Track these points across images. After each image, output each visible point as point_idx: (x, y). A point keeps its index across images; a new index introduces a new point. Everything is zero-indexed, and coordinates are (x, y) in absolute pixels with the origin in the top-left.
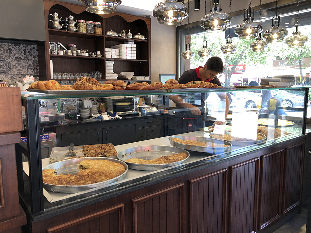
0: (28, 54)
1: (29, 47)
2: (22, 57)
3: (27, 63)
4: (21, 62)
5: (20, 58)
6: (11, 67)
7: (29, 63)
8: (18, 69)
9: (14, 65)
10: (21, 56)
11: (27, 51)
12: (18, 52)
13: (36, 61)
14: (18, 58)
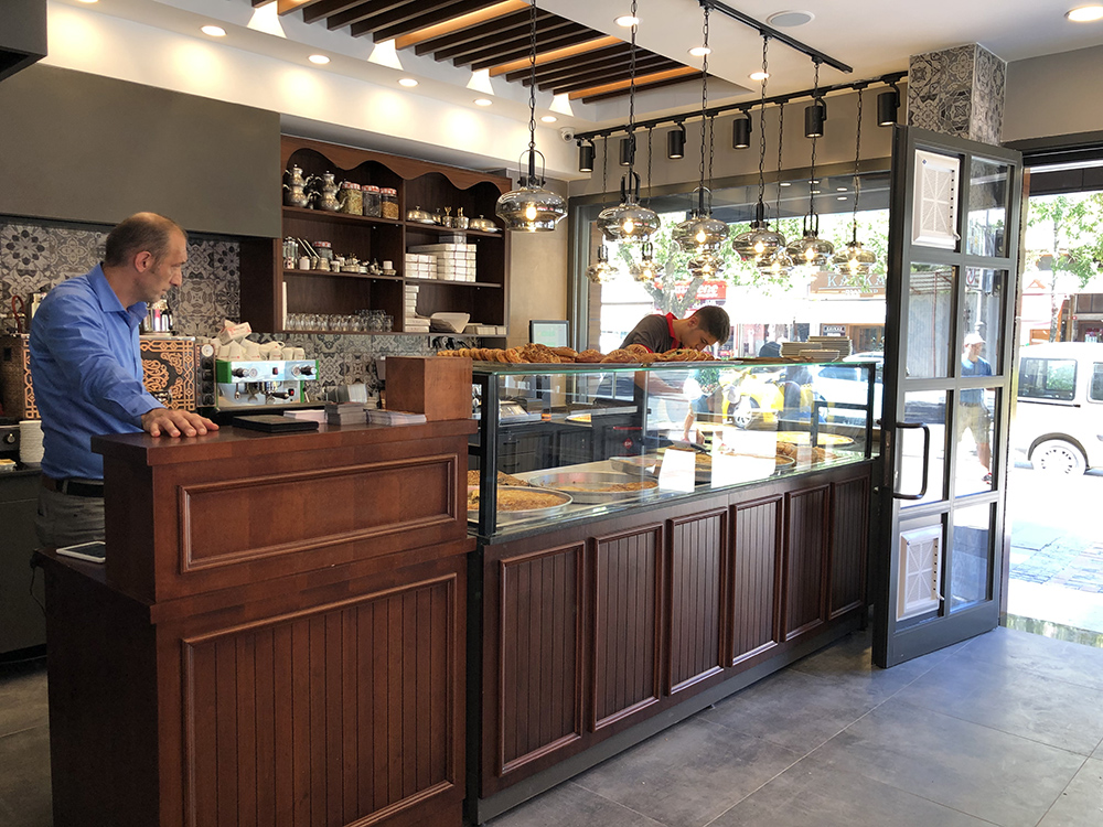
0: (217, 264)
1: (221, 247)
2: (204, 272)
3: (215, 287)
4: (202, 286)
5: (200, 276)
6: (178, 297)
7: (220, 287)
8: (193, 301)
9: (186, 292)
10: (201, 270)
11: (216, 257)
12: (196, 259)
13: (235, 282)
14: (196, 276)
